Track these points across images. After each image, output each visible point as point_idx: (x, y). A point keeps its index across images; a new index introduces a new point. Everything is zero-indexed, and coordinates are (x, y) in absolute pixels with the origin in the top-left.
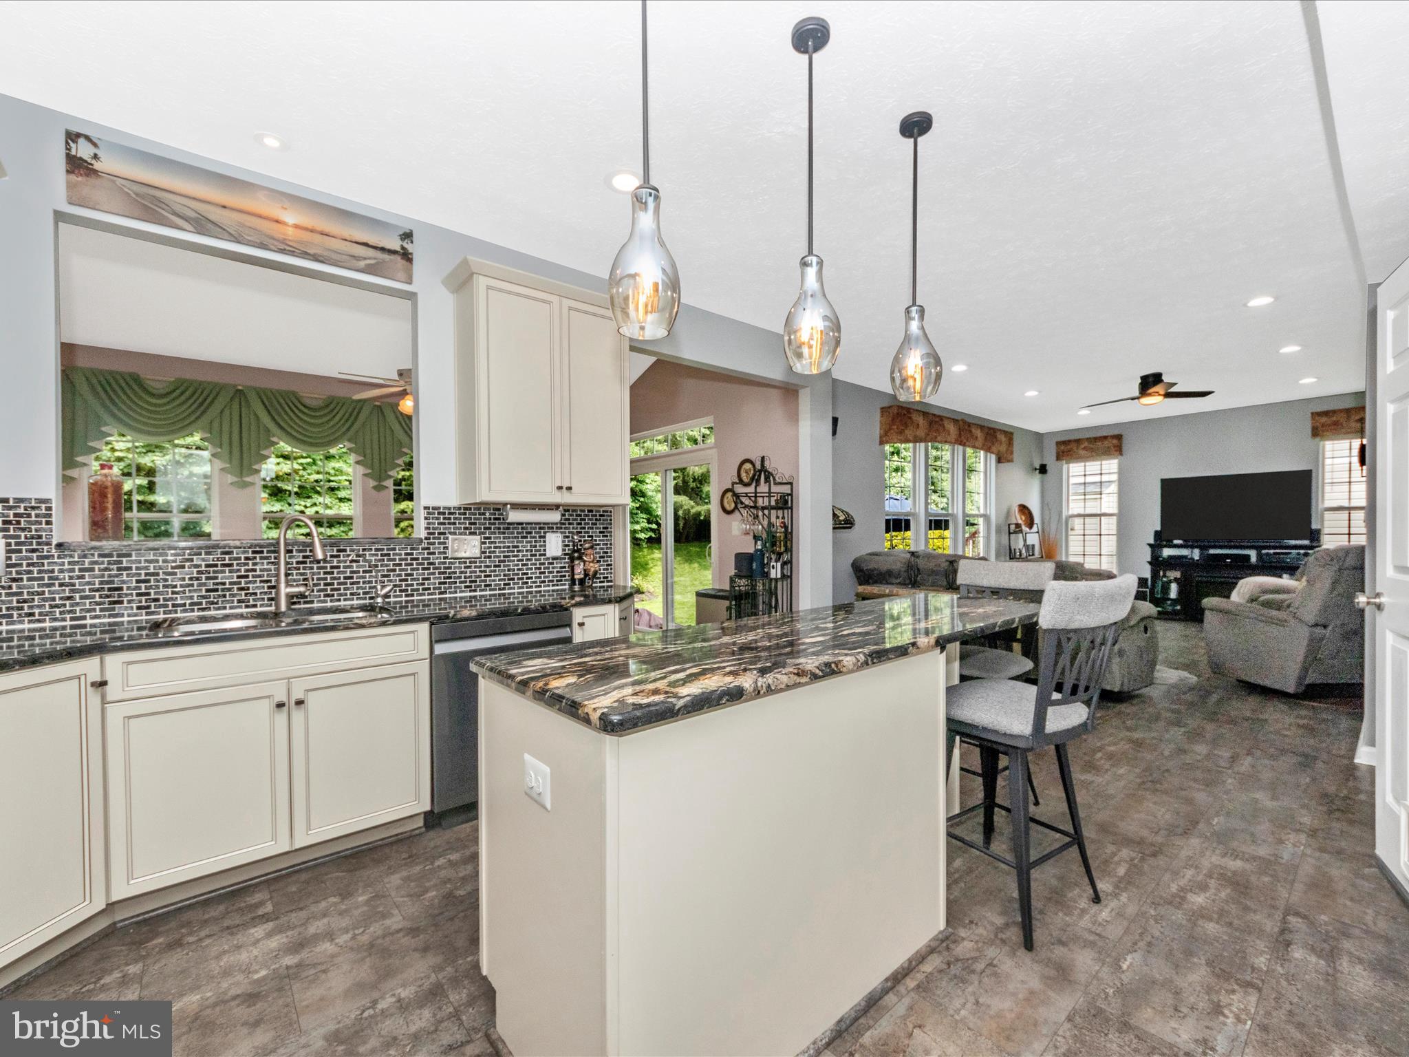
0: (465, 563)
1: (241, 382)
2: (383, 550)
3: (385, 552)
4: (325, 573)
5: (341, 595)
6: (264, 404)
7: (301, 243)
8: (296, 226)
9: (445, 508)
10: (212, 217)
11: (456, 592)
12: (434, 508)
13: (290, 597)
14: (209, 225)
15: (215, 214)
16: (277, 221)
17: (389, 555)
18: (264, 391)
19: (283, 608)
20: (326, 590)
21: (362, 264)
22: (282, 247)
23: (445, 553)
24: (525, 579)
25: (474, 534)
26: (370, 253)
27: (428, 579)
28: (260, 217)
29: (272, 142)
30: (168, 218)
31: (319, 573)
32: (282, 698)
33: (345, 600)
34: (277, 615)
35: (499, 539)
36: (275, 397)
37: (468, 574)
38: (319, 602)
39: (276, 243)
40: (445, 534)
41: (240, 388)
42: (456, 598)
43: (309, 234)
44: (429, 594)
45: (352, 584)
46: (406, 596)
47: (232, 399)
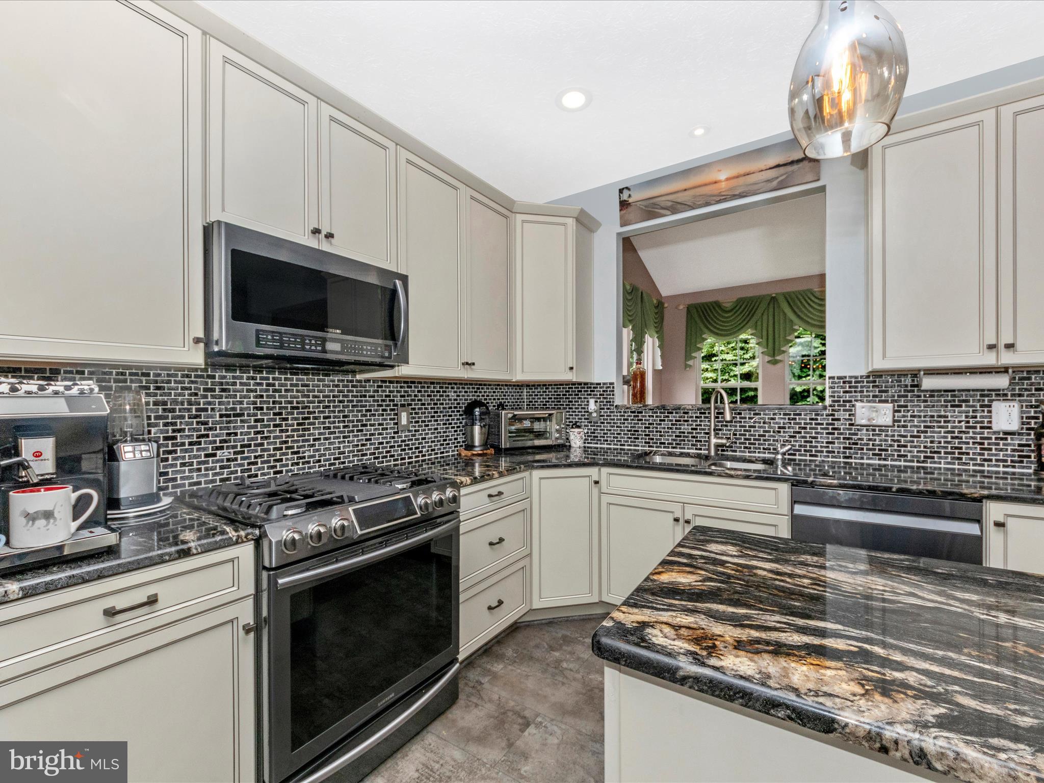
0: (874, 430)
1: (773, 291)
2: (790, 414)
3: (792, 416)
4: (744, 431)
5: (756, 448)
6: (788, 302)
7: (730, 189)
8: (727, 179)
9: (851, 377)
10: (679, 200)
11: (862, 458)
12: (839, 378)
13: (717, 446)
14: (679, 206)
15: (680, 197)
16: (716, 182)
17: (795, 419)
18: (789, 293)
19: (713, 453)
20: (746, 443)
21: (775, 183)
22: (718, 199)
23: (851, 420)
24: (958, 454)
25: (886, 401)
26: (782, 170)
27: (833, 443)
28: (705, 185)
29: (699, 132)
30: (658, 213)
31: (741, 431)
32: (678, 514)
33: (759, 452)
34: (707, 458)
35: (916, 408)
36: (797, 297)
37: (877, 442)
38: (740, 451)
39: (714, 198)
40: (850, 401)
41: (774, 295)
42: (862, 464)
43: (736, 180)
44: (833, 457)
45: (765, 440)
46: (811, 456)
47: (769, 304)
